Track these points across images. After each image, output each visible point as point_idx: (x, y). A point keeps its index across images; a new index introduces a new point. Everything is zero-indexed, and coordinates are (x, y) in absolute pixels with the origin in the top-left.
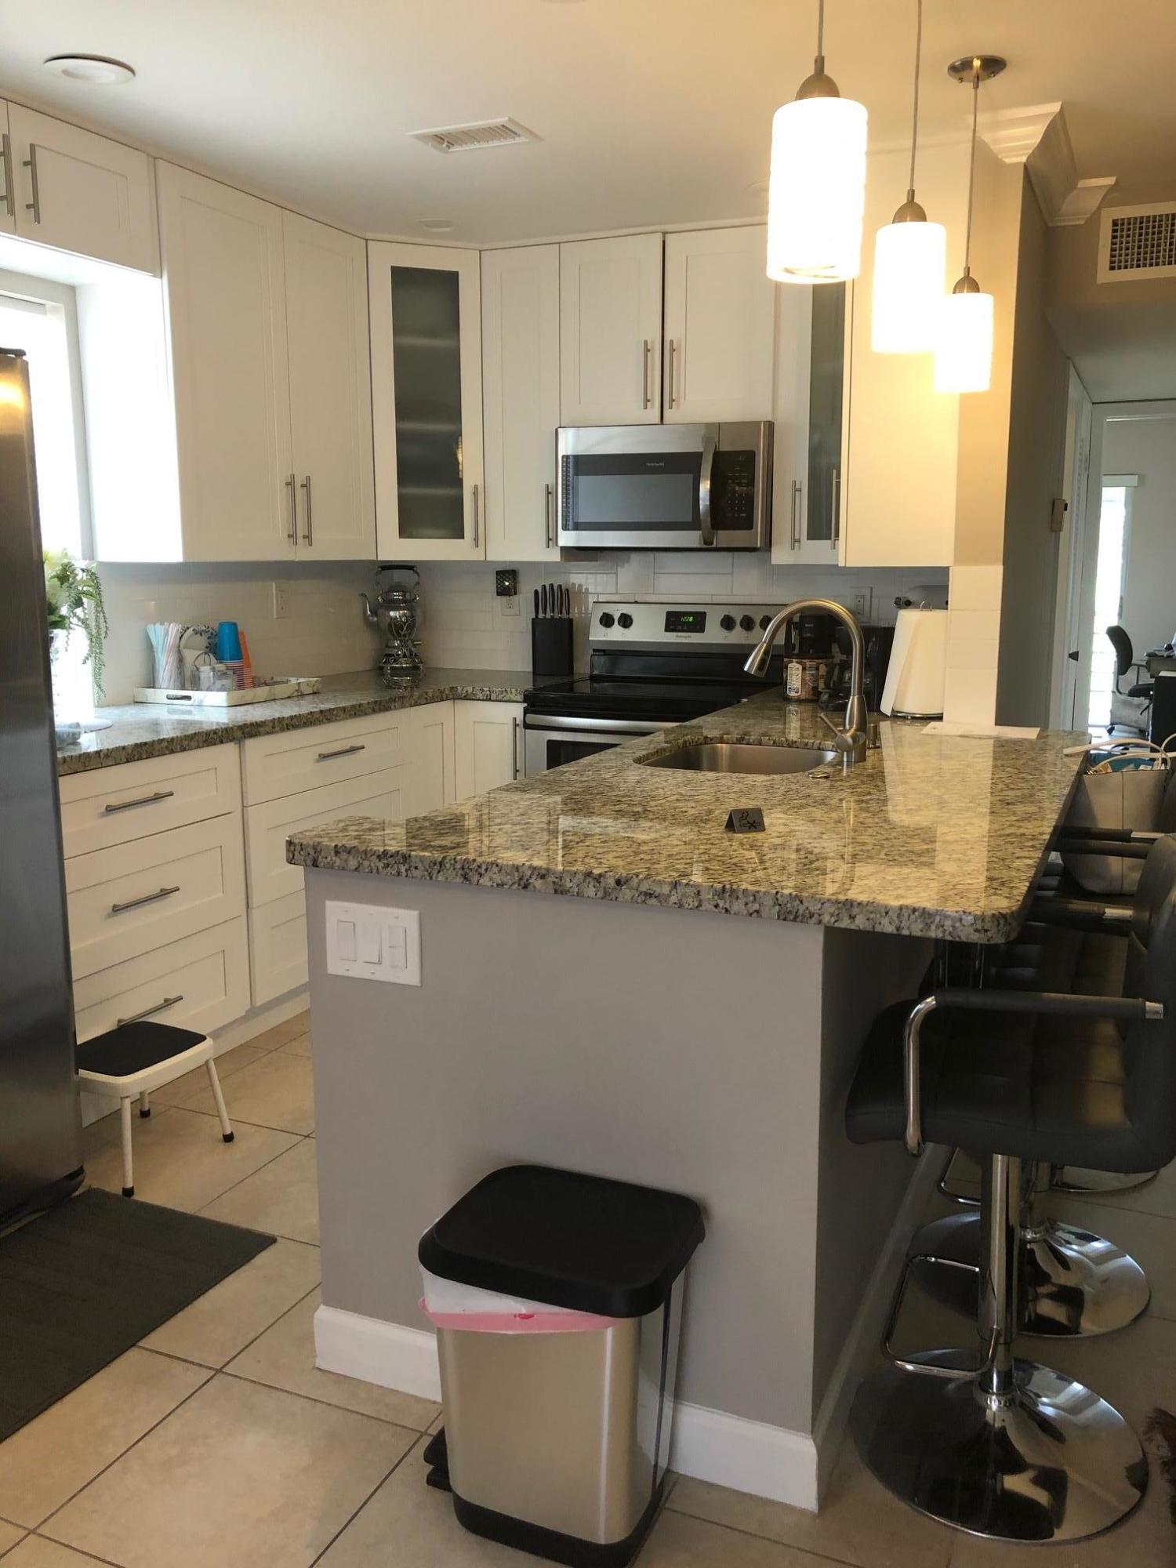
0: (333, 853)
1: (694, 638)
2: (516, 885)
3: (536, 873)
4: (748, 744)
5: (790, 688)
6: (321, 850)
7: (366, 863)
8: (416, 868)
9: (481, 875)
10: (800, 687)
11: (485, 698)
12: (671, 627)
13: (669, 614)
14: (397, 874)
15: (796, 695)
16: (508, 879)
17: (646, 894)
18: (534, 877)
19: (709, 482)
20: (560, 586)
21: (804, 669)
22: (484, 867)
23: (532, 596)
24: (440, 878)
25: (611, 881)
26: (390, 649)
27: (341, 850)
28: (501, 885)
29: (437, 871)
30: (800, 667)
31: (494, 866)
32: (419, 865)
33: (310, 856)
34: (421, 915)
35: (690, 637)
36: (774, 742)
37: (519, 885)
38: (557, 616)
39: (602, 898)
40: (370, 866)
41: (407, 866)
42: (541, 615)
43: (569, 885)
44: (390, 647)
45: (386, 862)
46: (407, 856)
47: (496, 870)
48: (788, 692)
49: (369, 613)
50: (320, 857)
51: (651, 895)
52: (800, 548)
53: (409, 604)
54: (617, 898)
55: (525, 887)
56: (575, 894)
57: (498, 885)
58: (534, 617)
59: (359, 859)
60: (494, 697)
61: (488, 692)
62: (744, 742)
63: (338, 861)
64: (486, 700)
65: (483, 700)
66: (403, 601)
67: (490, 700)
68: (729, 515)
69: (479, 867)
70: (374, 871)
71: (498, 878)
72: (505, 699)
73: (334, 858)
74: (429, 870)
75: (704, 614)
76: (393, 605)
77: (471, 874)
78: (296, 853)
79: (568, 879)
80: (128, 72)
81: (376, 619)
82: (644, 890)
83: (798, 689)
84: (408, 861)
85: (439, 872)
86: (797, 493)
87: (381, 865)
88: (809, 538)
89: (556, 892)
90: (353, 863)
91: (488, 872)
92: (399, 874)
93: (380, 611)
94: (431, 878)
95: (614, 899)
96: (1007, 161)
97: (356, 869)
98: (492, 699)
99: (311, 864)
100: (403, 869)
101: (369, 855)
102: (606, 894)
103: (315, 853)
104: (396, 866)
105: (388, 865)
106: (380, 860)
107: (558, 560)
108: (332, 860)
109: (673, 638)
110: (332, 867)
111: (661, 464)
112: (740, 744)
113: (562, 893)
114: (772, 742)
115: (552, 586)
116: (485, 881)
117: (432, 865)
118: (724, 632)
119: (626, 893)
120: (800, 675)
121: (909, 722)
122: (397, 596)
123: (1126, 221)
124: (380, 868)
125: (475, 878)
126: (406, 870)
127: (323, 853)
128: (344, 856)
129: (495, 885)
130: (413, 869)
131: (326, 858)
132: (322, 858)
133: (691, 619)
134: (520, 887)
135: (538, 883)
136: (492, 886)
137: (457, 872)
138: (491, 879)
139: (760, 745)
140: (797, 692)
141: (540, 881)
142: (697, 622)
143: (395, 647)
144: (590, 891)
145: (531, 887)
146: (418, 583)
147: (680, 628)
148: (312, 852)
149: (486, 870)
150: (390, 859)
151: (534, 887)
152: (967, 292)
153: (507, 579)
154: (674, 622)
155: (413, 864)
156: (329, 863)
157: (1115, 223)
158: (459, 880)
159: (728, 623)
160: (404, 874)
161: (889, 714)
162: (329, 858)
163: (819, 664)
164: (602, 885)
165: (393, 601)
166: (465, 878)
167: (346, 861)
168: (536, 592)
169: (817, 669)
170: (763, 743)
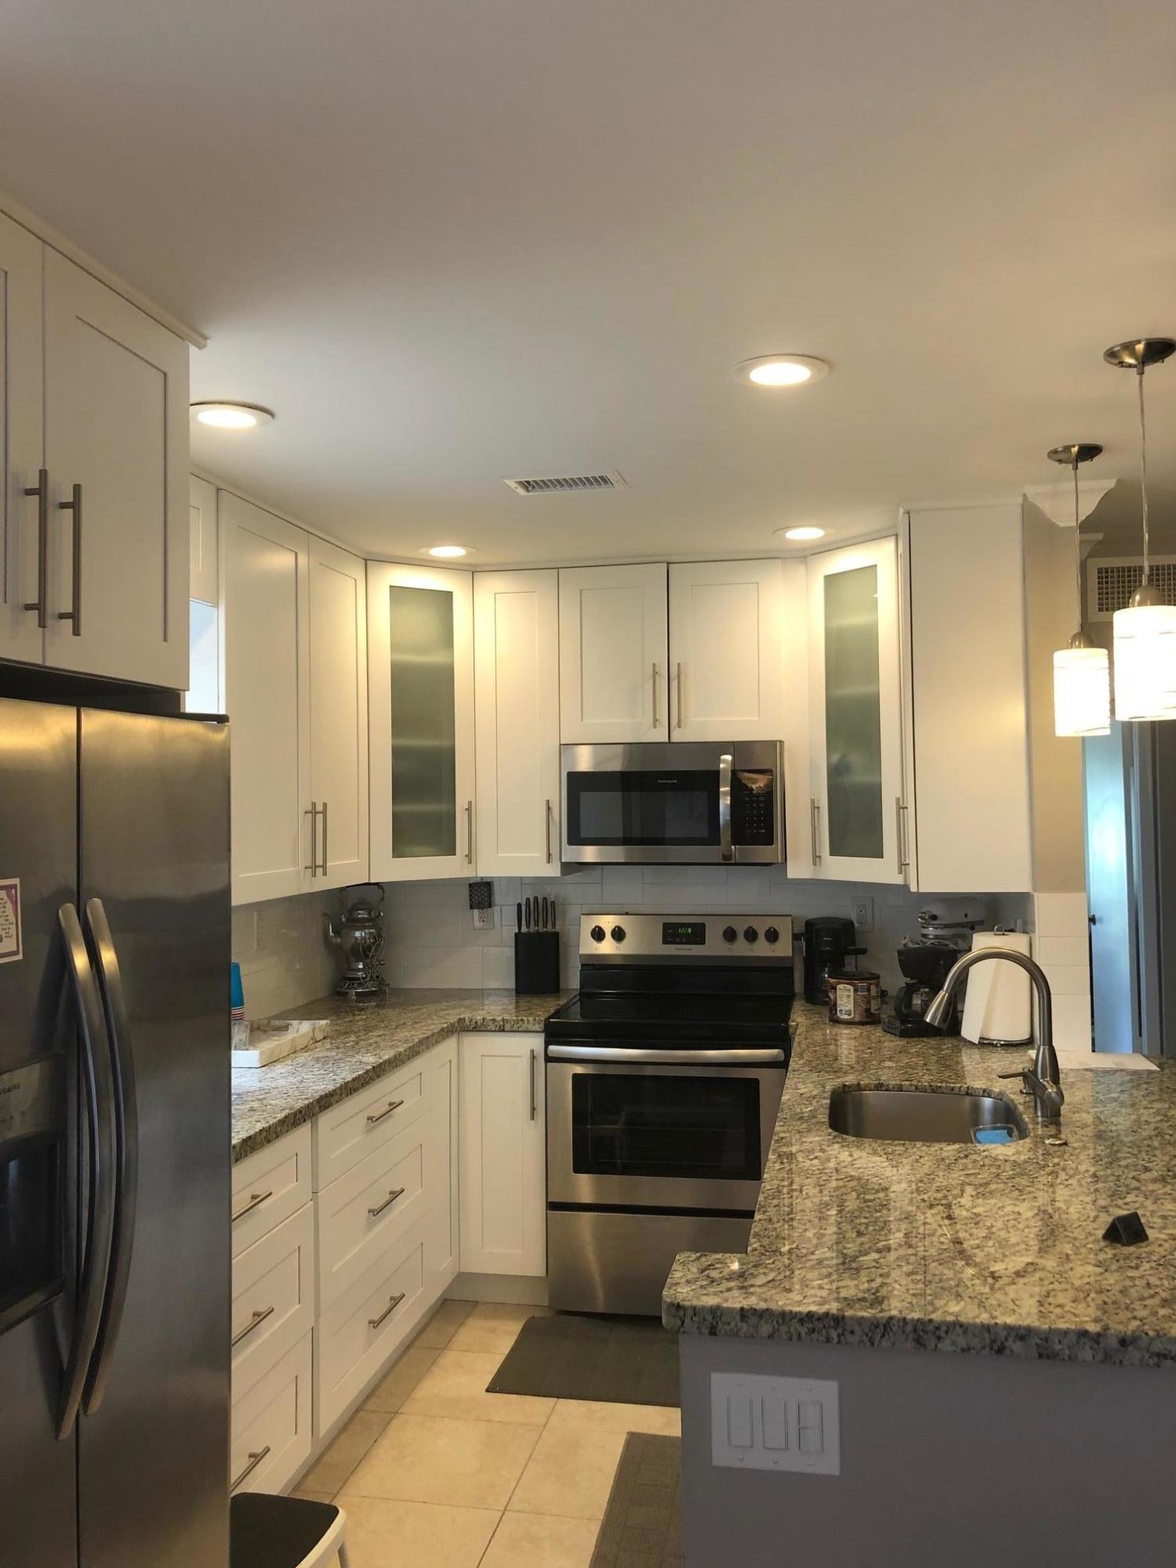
0: (738, 1318)
1: (695, 950)
2: (988, 1349)
3: (1013, 1334)
4: (887, 1090)
5: (841, 1011)
6: (722, 1315)
7: (784, 1329)
8: (852, 1332)
9: (939, 1338)
10: (852, 1009)
11: (497, 1029)
12: (669, 939)
13: (666, 926)
14: (825, 1340)
15: (849, 1017)
16: (975, 1342)
17: (1160, 1355)
18: (1011, 1340)
19: (729, 798)
20: (545, 899)
21: (856, 991)
22: (944, 1328)
23: (515, 909)
24: (884, 1343)
25: (1114, 1343)
26: (354, 972)
27: (749, 1314)
28: (966, 1350)
29: (879, 1336)
30: (852, 988)
31: (958, 1327)
32: (857, 1329)
33: (707, 1323)
34: (841, 1387)
35: (691, 949)
36: (917, 1087)
37: (991, 1349)
38: (541, 929)
39: (1103, 1361)
40: (789, 1332)
41: (840, 1331)
42: (524, 929)
43: (1058, 1347)
44: (353, 970)
45: (811, 1326)
46: (840, 1319)
47: (959, 1330)
48: (839, 1014)
49: (331, 934)
50: (720, 1323)
51: (1165, 1357)
52: (820, 863)
53: (374, 921)
54: (1121, 1362)
55: (1000, 1351)
56: (1067, 1358)
57: (963, 1350)
58: (517, 931)
59: (775, 1322)
60: (507, 1027)
61: (501, 1023)
62: (884, 1088)
63: (745, 1327)
64: (500, 1031)
65: (495, 1031)
66: (368, 920)
67: (503, 1031)
68: (749, 831)
69: (938, 1328)
70: (795, 1338)
71: (962, 1342)
72: (521, 1029)
73: (739, 1324)
74: (870, 1334)
75: (703, 925)
76: (355, 923)
77: (925, 1337)
78: (687, 1321)
79: (1056, 1341)
80: (269, 417)
81: (339, 940)
82: (1157, 1350)
83: (850, 1011)
84: (841, 1324)
85: (883, 1336)
86: (816, 810)
87: (803, 1331)
88: (832, 854)
89: (1040, 1356)
90: (765, 1329)
91: (949, 1335)
92: (828, 1340)
93: (343, 931)
94: (872, 1344)
95: (1118, 1362)
96: (1062, 525)
97: (771, 1336)
98: (506, 1029)
99: (706, 1332)
100: (834, 1334)
101: (788, 1319)
102: (1108, 1357)
103: (714, 1318)
104: (824, 1331)
105: (814, 1330)
106: (802, 1325)
107: (559, 875)
108: (736, 1326)
109: (672, 950)
110: (737, 1335)
111: (674, 781)
112: (878, 1090)
113: (1048, 1357)
114: (914, 1088)
115: (536, 898)
116: (945, 1345)
117: (873, 1327)
118: (726, 945)
119: (1133, 1355)
120: (852, 996)
121: (999, 1049)
122: (362, 914)
123: (1109, 570)
124: (803, 1333)
125: (933, 1342)
126: (839, 1335)
127: (723, 1319)
128: (754, 1320)
129: (959, 1350)
130: (847, 1334)
131: (729, 1324)
132: (724, 1324)
133: (690, 930)
134: (993, 1352)
135: (1016, 1346)
136: (955, 1351)
137: (908, 1335)
138: (954, 1343)
139: (901, 1091)
140: (849, 1015)
141: (1019, 1344)
142: (697, 934)
143: (359, 970)
144: (1087, 1354)
145: (1008, 1352)
146: (383, 899)
147: (678, 940)
148: (709, 1318)
149: (947, 1332)
150: (817, 1323)
151: (1012, 1351)
152: (1084, 647)
153: (481, 893)
154: (672, 933)
155: (848, 1328)
156: (731, 1330)
157: (1100, 571)
158: (910, 1344)
159: (730, 935)
160: (836, 1339)
161: (977, 1042)
162: (733, 1324)
163: (870, 984)
164: (1101, 1346)
165: (358, 920)
166: (918, 1342)
167: (756, 1327)
168: (519, 905)
169: (869, 990)
170: (904, 1088)
